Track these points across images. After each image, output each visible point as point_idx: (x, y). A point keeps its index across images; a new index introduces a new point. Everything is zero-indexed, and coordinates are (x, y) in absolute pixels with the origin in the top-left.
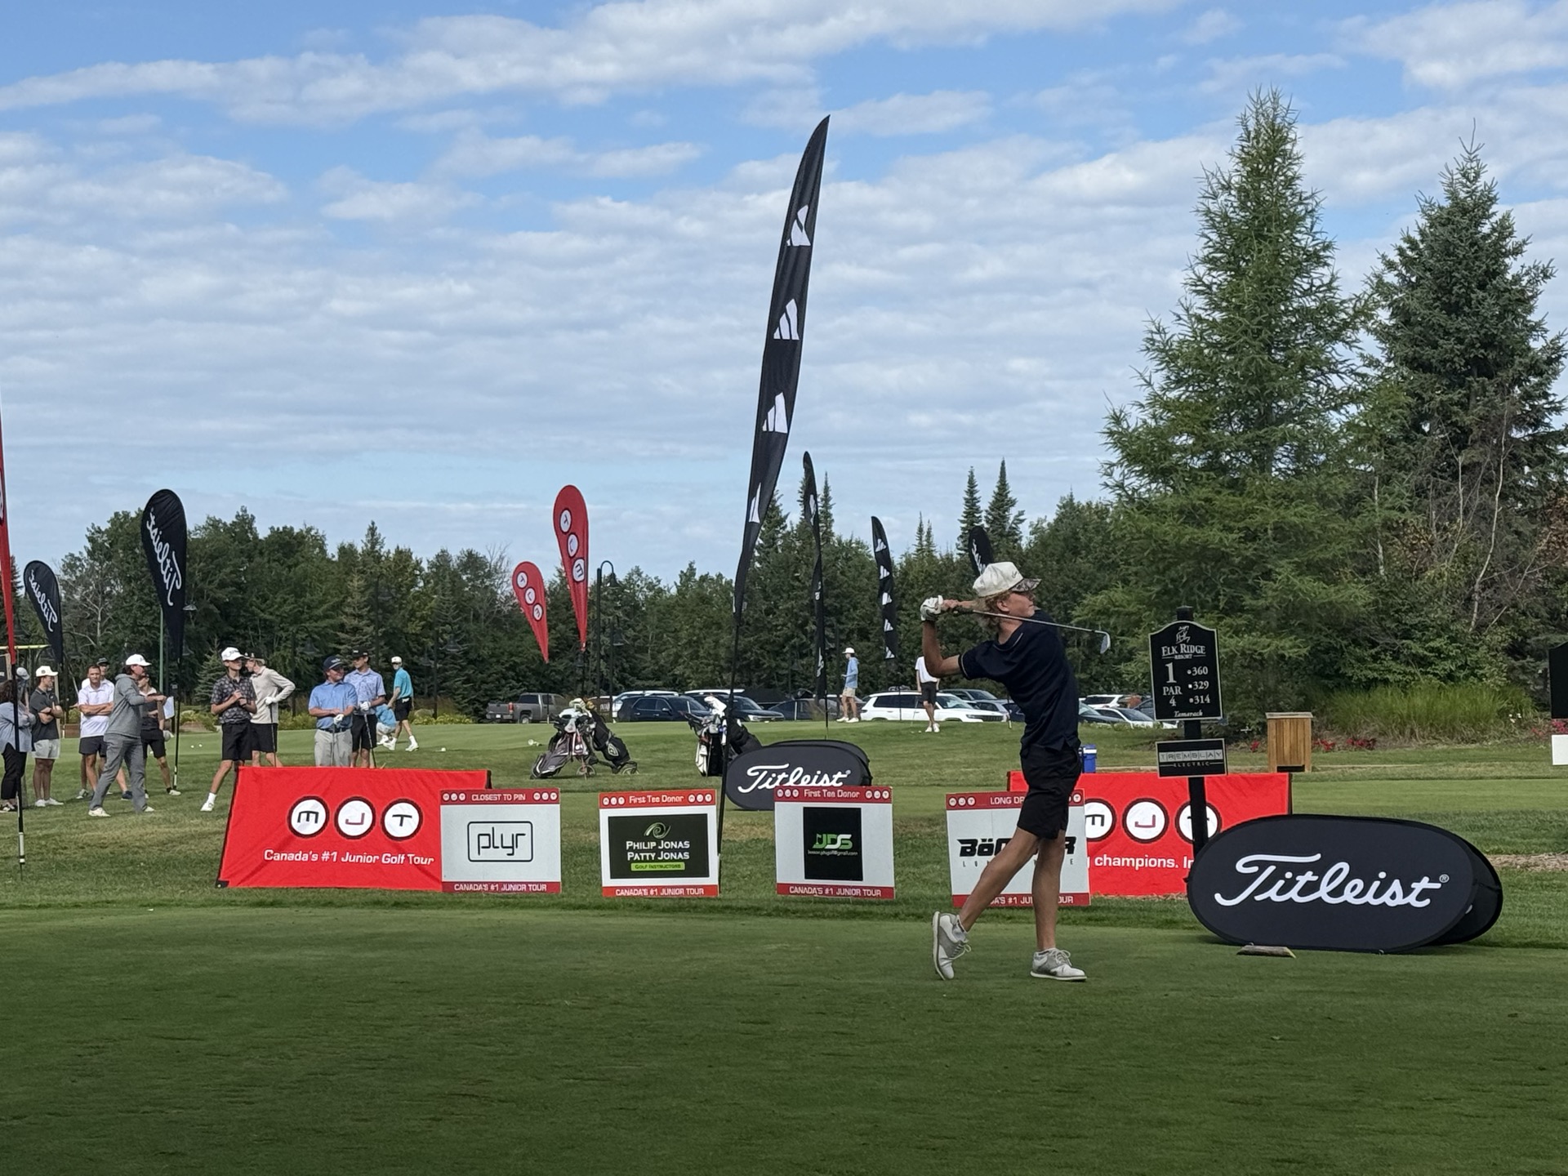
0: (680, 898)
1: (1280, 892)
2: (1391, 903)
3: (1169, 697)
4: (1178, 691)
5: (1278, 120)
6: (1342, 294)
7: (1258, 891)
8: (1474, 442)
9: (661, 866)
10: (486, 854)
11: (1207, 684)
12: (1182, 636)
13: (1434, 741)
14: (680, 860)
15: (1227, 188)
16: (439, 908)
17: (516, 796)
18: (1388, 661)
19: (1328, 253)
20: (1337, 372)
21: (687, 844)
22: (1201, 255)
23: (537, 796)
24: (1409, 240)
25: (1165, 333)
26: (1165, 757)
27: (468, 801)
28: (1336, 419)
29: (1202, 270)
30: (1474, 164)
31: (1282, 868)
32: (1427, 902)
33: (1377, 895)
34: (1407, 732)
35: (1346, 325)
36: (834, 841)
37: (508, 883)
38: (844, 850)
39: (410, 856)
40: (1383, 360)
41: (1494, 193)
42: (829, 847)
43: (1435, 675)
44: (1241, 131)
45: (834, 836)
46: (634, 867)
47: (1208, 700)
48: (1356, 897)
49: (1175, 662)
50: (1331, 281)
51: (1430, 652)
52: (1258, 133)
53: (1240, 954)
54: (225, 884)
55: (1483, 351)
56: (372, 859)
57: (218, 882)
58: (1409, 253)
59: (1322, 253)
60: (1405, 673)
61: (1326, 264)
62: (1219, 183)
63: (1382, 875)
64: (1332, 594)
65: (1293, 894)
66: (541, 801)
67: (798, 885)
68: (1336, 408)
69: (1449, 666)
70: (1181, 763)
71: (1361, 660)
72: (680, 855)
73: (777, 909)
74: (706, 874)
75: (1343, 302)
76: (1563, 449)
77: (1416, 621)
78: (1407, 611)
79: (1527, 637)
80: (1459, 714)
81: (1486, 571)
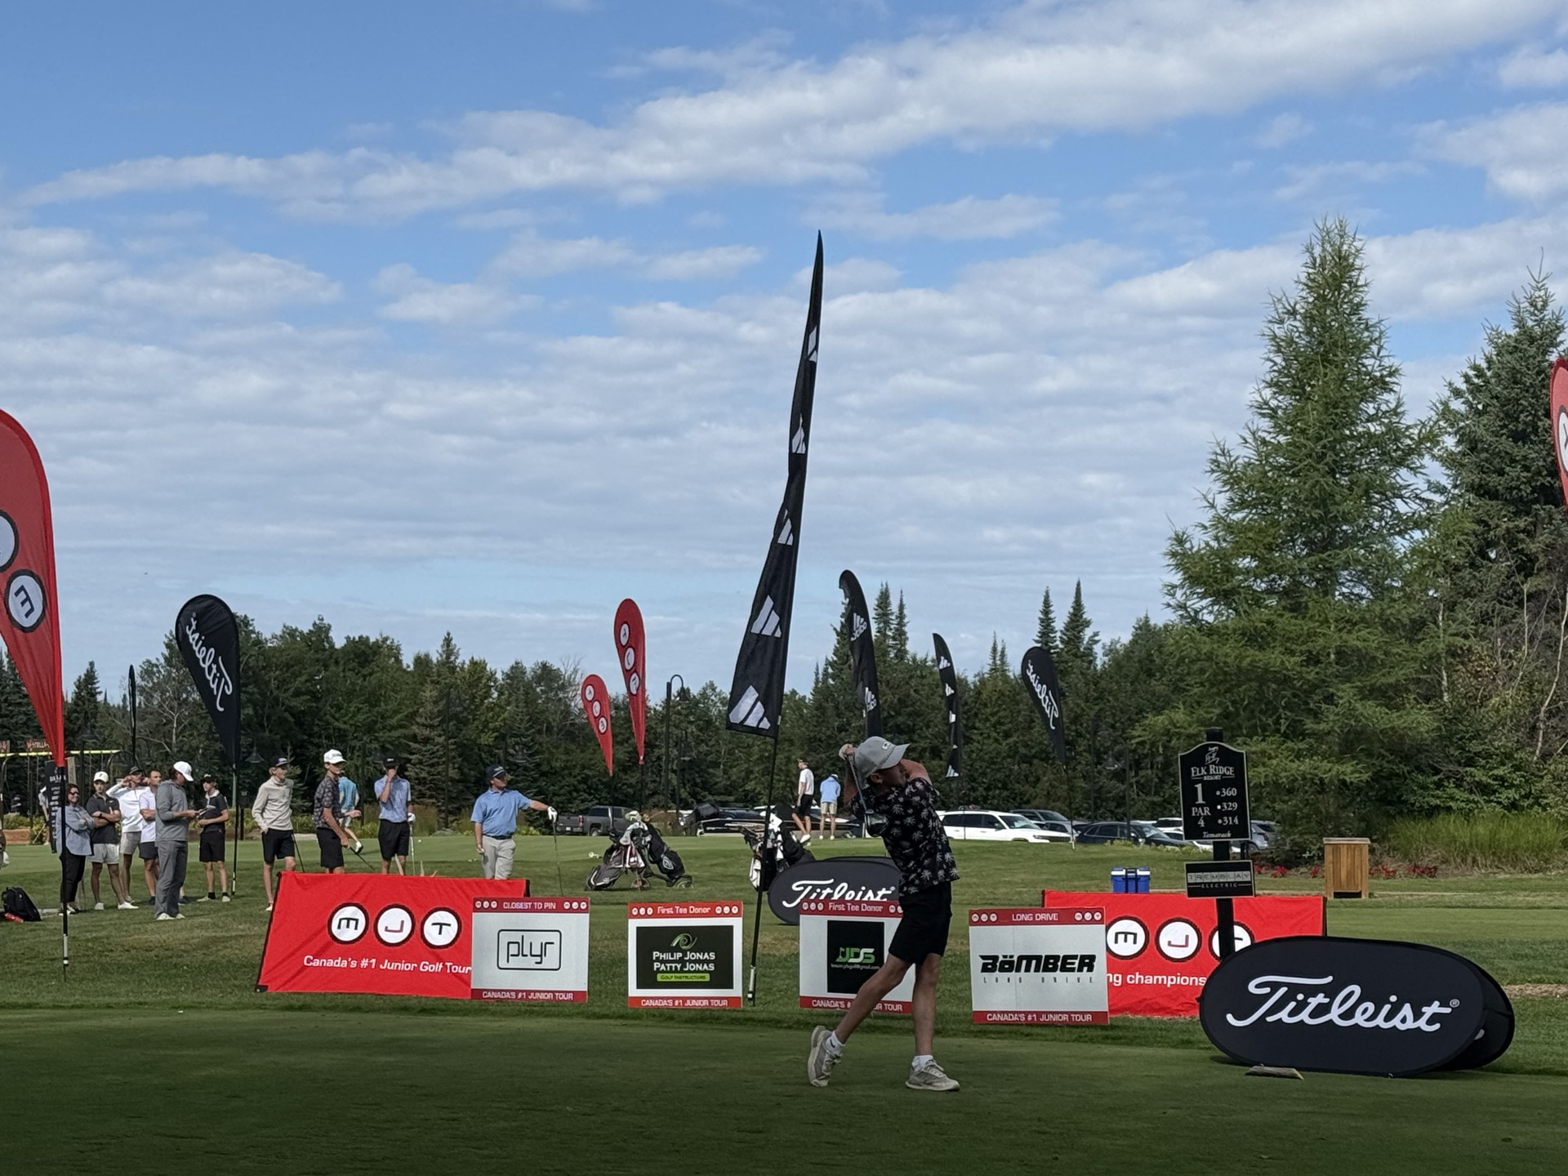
0: (702, 1010)
1: (1291, 1014)
2: (1402, 1027)
3: (1197, 818)
4: (1207, 811)
5: (1345, 247)
6: (1407, 420)
7: (1271, 1012)
8: (1540, 570)
9: (686, 977)
10: (515, 962)
11: (1236, 805)
12: (1212, 756)
13: (1495, 870)
14: (705, 971)
15: (1293, 313)
16: (465, 1015)
17: (547, 905)
18: (1451, 789)
19: (1394, 379)
20: (1401, 497)
21: (712, 956)
22: (1268, 379)
23: (567, 905)
24: (1476, 368)
25: (1230, 456)
26: (1194, 878)
27: (499, 909)
28: (1401, 545)
29: (1267, 393)
30: (1542, 293)
31: (1294, 989)
32: (1437, 1026)
33: (1388, 1018)
34: (1469, 860)
35: (1410, 451)
36: (857, 955)
37: (535, 992)
38: (867, 964)
39: (448, 964)
40: (1449, 487)
41: (1562, 322)
42: (851, 960)
43: (1499, 803)
44: (1307, 258)
45: (857, 950)
46: (659, 977)
47: (1236, 821)
48: (1366, 1020)
49: (1205, 784)
50: (1398, 406)
52: (1323, 259)
53: (1248, 1074)
54: (264, 988)
56: (411, 967)
57: (257, 987)
58: (1476, 381)
59: (1387, 379)
60: (1468, 801)
61: (1391, 390)
62: (1285, 308)
63: (1393, 998)
64: (1396, 720)
65: (1304, 1016)
66: (571, 910)
67: (820, 999)
68: (1401, 533)
69: (1512, 794)
70: (1209, 884)
71: (1424, 787)
72: (705, 967)
73: (798, 1022)
74: (729, 985)
75: (1408, 427)
77: (1479, 748)
78: (1470, 738)
80: (1523, 843)
81: (1552, 700)
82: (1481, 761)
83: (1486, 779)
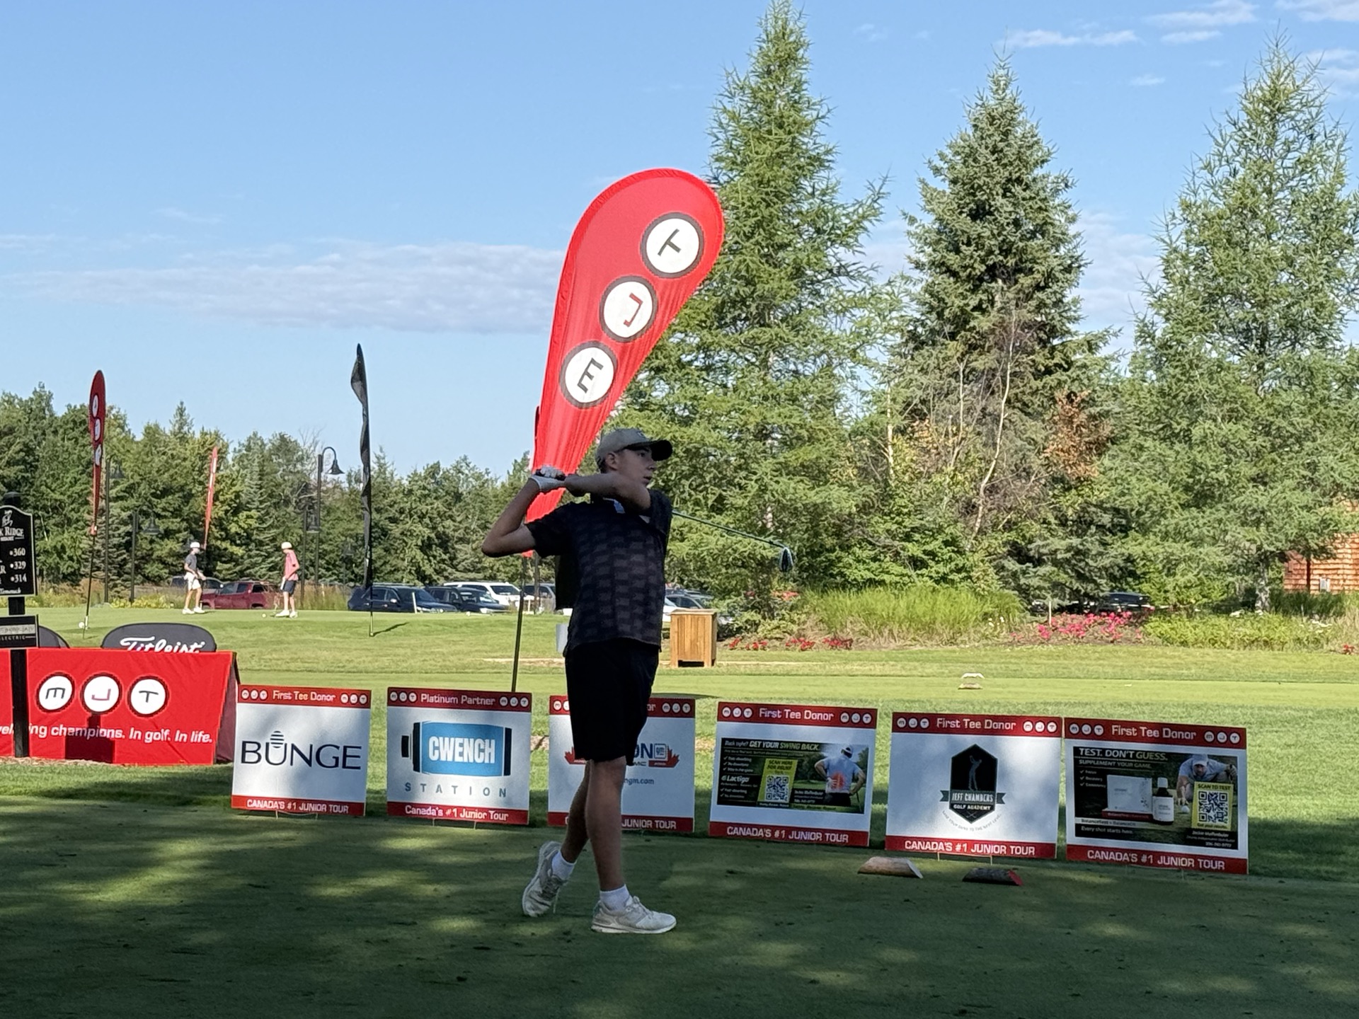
6: (839, 199)
8: (990, 347)
11: (24, 564)
13: (914, 642)
18: (887, 561)
19: (830, 158)
20: (847, 274)
22: (714, 151)
30: (1006, 71)
34: (886, 633)
43: (931, 577)
47: (25, 578)
50: (836, 186)
51: (927, 555)
55: (1001, 258)
59: (824, 157)
60: (903, 575)
61: (828, 167)
62: (734, 81)
64: (815, 497)
69: (942, 569)
70: (3, 636)
76: (1078, 357)
77: (917, 523)
78: (909, 514)
79: (1031, 542)
80: (939, 616)
81: (992, 477)
82: (917, 536)
83: (919, 554)
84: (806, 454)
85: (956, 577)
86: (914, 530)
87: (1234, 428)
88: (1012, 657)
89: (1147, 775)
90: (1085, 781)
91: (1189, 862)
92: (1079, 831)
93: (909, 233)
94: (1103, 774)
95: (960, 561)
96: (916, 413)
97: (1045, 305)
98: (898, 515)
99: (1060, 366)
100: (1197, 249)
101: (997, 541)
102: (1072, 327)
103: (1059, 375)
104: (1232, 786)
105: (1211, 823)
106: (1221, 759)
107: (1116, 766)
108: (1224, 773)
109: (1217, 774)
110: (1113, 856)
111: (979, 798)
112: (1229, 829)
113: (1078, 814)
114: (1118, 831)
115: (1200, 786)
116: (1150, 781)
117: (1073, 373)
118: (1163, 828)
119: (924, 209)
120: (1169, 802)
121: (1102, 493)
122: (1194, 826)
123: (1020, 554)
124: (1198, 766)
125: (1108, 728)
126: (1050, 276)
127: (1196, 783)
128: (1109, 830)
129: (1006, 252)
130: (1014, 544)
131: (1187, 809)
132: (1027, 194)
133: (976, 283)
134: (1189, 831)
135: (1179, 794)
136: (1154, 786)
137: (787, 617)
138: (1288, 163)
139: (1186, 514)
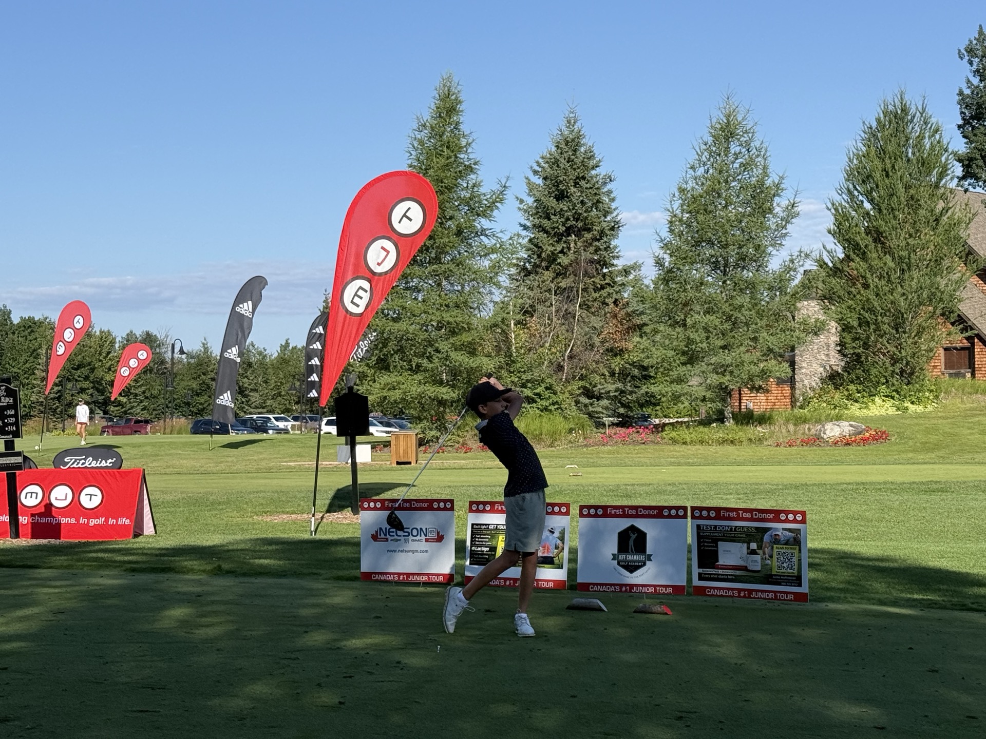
11: (14, 419)
30: (573, 116)
41: (582, 132)
43: (538, 408)
47: (14, 429)
51: (536, 395)
55: (574, 222)
58: (544, 165)
61: (475, 173)
75: (484, 194)
76: (618, 279)
77: (529, 378)
78: (524, 372)
79: (595, 386)
80: (544, 431)
81: (572, 349)
82: (529, 385)
83: (530, 394)
84: (466, 338)
85: (552, 408)
86: (528, 381)
87: (712, 318)
88: (588, 454)
89: (744, 542)
90: (704, 545)
91: (771, 595)
92: (701, 577)
93: (519, 209)
94: (715, 541)
95: (554, 398)
96: (528, 312)
97: (600, 249)
98: (519, 372)
99: (609, 285)
100: (687, 215)
101: (575, 386)
102: (615, 262)
103: (608, 290)
104: (798, 547)
105: (784, 570)
106: (790, 530)
107: (724, 536)
108: (792, 539)
109: (788, 540)
110: (721, 593)
111: (636, 557)
112: (796, 574)
113: (699, 567)
114: (725, 577)
115: (777, 548)
116: (745, 545)
117: (617, 288)
118: (755, 574)
119: (529, 195)
120: (758, 558)
121: (635, 357)
122: (774, 573)
123: (588, 393)
124: (776, 535)
125: (720, 513)
126: (602, 233)
127: (775, 546)
128: (720, 577)
129: (577, 220)
130: (584, 388)
131: (769, 562)
132: (588, 186)
133: (559, 237)
134: (771, 576)
135: (764, 553)
136: (748, 548)
137: (456, 433)
138: (736, 165)
139: (684, 368)
